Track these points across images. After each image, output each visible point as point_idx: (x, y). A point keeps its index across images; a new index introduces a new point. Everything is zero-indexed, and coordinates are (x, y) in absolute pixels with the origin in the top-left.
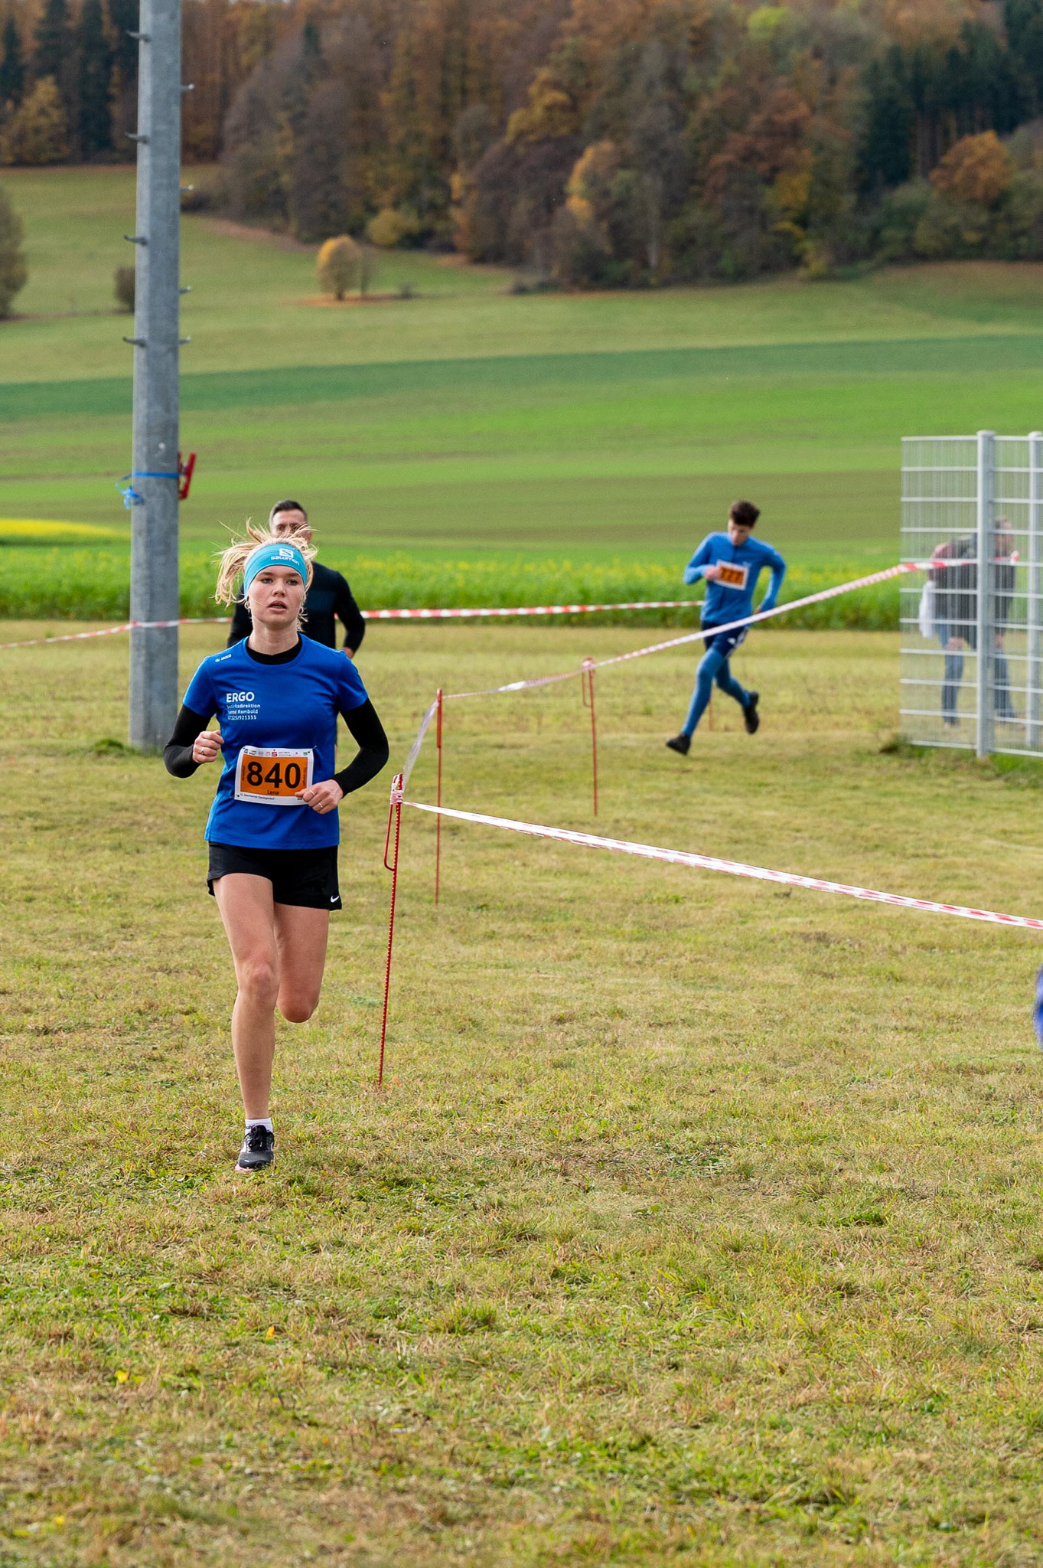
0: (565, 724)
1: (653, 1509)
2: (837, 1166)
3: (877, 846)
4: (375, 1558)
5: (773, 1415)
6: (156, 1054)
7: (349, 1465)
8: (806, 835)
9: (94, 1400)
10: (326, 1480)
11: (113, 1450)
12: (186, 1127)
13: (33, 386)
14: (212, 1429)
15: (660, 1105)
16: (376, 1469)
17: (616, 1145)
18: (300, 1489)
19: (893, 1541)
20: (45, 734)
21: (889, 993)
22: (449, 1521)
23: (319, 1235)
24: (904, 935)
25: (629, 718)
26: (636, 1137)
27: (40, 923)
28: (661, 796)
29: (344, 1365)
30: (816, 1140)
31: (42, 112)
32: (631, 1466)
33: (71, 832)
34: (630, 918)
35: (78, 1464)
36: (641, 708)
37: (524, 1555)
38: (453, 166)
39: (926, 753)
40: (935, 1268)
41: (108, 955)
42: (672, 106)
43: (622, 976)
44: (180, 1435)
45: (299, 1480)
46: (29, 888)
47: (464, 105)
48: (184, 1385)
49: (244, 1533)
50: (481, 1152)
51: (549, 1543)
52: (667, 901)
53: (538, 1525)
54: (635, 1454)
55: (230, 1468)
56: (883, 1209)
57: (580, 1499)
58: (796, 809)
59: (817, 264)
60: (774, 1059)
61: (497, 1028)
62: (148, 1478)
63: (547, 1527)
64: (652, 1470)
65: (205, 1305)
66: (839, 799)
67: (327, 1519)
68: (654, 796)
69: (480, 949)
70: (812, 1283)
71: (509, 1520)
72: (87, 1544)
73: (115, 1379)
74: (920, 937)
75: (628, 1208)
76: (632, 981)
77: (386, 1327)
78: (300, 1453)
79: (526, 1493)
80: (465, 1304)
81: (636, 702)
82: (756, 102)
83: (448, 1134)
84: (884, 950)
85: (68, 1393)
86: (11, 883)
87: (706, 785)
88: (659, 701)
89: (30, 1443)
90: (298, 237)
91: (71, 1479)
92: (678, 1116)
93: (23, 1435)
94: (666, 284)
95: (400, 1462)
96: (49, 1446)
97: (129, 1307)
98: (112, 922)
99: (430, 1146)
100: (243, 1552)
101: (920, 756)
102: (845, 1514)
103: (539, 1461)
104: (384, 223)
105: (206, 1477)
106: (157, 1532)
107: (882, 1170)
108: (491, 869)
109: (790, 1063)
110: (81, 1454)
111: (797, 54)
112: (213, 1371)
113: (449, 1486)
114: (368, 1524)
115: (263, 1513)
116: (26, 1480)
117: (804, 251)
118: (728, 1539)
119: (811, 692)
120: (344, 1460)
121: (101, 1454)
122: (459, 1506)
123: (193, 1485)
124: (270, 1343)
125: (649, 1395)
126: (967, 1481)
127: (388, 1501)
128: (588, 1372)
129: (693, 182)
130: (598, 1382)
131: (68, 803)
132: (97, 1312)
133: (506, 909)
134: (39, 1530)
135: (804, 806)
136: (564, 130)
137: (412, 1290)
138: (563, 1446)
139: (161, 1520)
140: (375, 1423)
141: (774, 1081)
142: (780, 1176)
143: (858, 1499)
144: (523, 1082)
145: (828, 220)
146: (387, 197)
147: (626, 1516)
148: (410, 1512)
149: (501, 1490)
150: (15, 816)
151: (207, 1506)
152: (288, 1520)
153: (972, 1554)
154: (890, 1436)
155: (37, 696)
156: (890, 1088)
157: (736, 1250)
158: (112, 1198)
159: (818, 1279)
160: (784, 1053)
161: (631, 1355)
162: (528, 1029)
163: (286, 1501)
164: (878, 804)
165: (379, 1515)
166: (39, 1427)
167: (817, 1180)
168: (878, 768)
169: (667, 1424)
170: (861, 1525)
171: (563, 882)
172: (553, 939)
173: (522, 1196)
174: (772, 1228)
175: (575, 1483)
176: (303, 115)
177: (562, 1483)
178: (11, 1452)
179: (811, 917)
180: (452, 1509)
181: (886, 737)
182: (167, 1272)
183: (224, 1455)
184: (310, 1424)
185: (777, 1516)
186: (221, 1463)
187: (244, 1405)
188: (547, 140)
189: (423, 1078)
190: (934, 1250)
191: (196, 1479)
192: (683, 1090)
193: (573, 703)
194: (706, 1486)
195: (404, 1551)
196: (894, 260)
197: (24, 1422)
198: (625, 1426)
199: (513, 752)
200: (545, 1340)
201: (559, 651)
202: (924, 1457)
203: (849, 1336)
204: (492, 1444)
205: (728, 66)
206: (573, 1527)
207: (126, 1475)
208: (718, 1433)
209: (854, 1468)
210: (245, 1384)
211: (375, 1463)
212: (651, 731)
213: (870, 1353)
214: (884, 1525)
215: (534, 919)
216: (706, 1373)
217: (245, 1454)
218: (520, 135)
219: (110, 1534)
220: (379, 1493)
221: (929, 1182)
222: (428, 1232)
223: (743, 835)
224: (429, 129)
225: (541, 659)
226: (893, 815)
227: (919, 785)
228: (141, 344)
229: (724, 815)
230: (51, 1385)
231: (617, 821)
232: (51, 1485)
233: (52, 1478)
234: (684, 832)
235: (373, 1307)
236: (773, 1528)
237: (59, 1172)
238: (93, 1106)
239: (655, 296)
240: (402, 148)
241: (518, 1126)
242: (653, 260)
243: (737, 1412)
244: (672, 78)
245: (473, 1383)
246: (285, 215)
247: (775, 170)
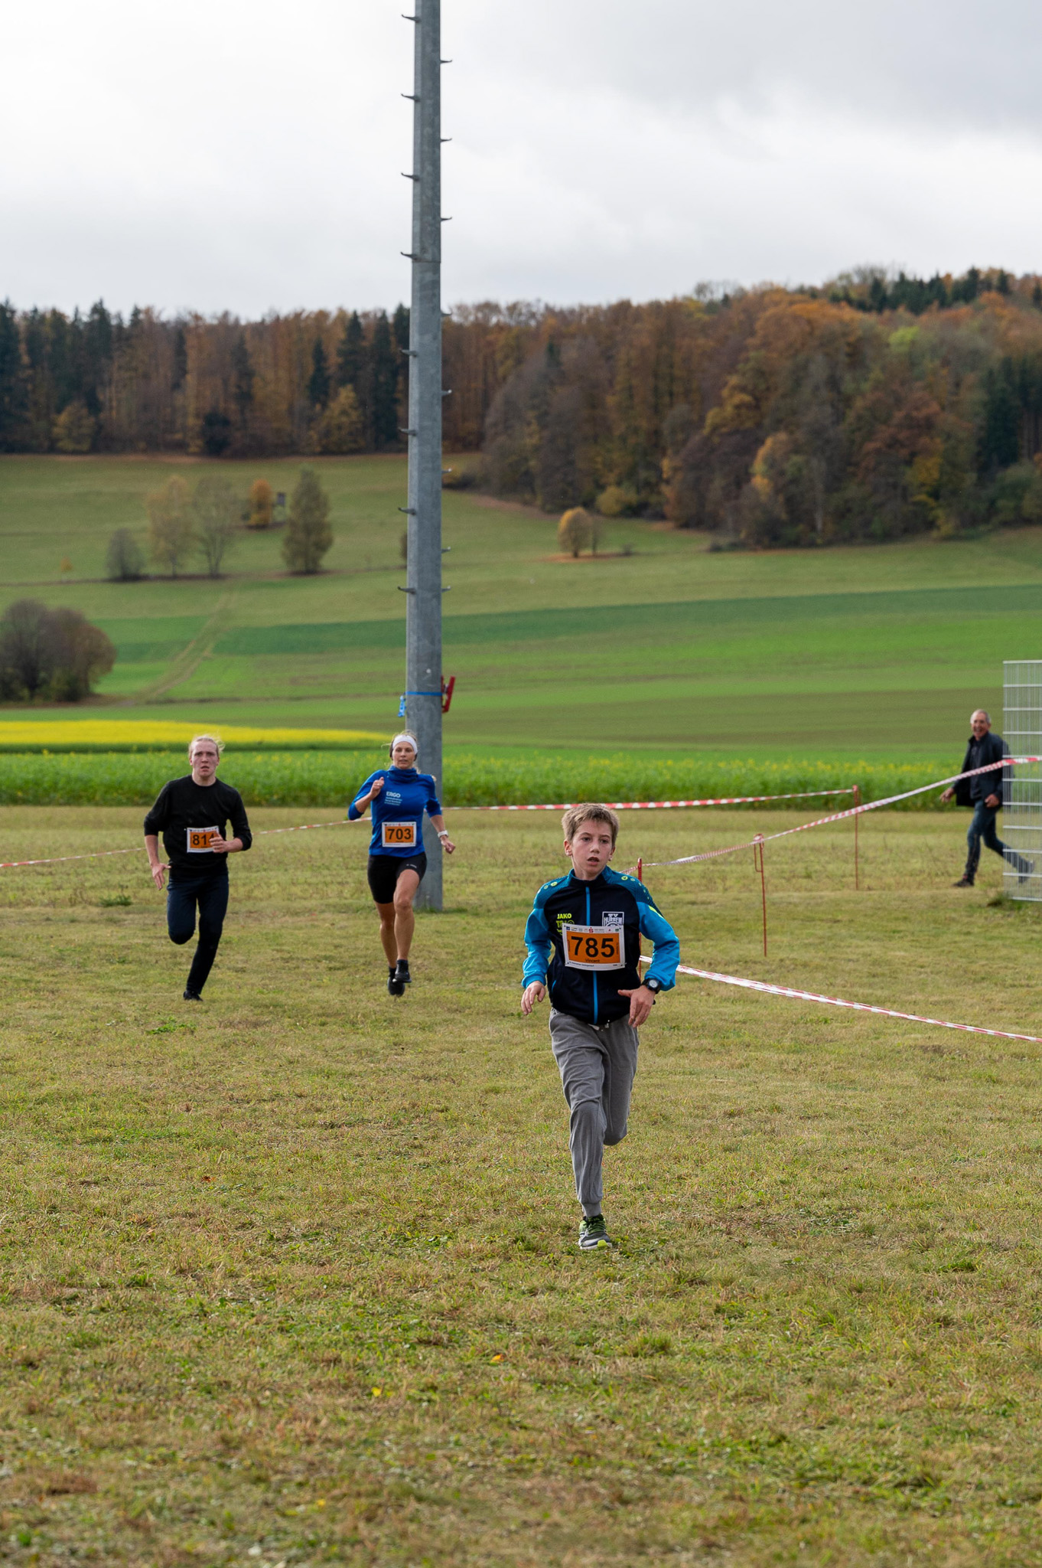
0: (744, 885)
1: (784, 1491)
2: (940, 1225)
3: (983, 979)
4: (566, 1530)
5: (881, 1418)
6: (416, 1143)
7: (549, 1458)
8: (928, 970)
9: (354, 1410)
10: (530, 1470)
11: (366, 1449)
12: (437, 1200)
13: (338, 625)
14: (444, 1432)
15: (805, 1177)
16: (570, 1462)
17: (769, 1211)
18: (510, 1478)
19: (969, 1515)
20: (340, 894)
21: (987, 1092)
22: (625, 1502)
23: (536, 1282)
24: (1001, 1047)
25: (794, 881)
26: (784, 1204)
27: (330, 1043)
28: (817, 941)
29: (551, 1382)
30: (924, 1206)
31: (344, 413)
32: (768, 1458)
33: (356, 972)
34: (789, 1035)
35: (338, 1460)
36: (804, 874)
37: (681, 1527)
38: (664, 454)
39: (1024, 906)
40: (1013, 1305)
41: (383, 1066)
42: (833, 406)
43: (781, 1080)
44: (419, 1437)
45: (509, 1471)
46: (323, 1015)
47: (671, 405)
48: (425, 1398)
49: (465, 1512)
50: (664, 1217)
51: (701, 1516)
52: (818, 1022)
53: (694, 1504)
54: (771, 1449)
55: (456, 1462)
56: (975, 1259)
57: (728, 1484)
58: (921, 950)
59: (947, 527)
60: (895, 1144)
61: (682, 1121)
62: (392, 1470)
63: (701, 1505)
64: (784, 1461)
65: (445, 1337)
66: (955, 942)
67: (530, 1501)
68: (811, 940)
69: (671, 1060)
70: (917, 1317)
71: (670, 1501)
72: (342, 1521)
73: (371, 1394)
74: (1013, 1049)
75: (777, 1260)
76: (788, 1084)
77: (585, 1352)
78: (512, 1450)
79: (686, 1479)
80: (647, 1335)
81: (800, 868)
82: (899, 402)
83: (640, 1202)
84: (985, 1059)
85: (334, 1404)
86: (309, 1011)
87: (852, 932)
88: (817, 867)
89: (302, 1443)
90: (543, 508)
91: (332, 1471)
92: (818, 1188)
93: (297, 1437)
94: (829, 544)
95: (589, 1456)
96: (317, 1446)
97: (386, 1338)
98: (386, 1041)
99: (625, 1213)
100: (462, 1526)
101: (1019, 908)
102: (933, 1494)
103: (697, 1455)
104: (610, 497)
105: (437, 1468)
106: (397, 1512)
107: (975, 1228)
108: (682, 999)
109: (906, 1147)
110: (342, 1452)
111: (929, 364)
112: (449, 1387)
113: (626, 1474)
114: (561, 1504)
115: (480, 1496)
116: (297, 1472)
117: (937, 518)
118: (840, 1515)
119: (935, 860)
120: (544, 1456)
121: (357, 1451)
122: (633, 1490)
123: (427, 1475)
124: (493, 1365)
125: (787, 1404)
126: (1029, 1469)
127: (578, 1486)
128: (739, 1386)
129: (850, 464)
130: (747, 1394)
131: (356, 949)
132: (359, 1342)
133: (693, 1029)
134: (306, 1510)
135: (929, 948)
136: (749, 424)
137: (606, 1324)
138: (716, 1443)
139: (400, 1502)
140: (571, 1426)
141: (894, 1160)
142: (896, 1234)
143: (944, 1483)
144: (699, 1162)
145: (954, 493)
146: (612, 477)
147: (762, 1497)
148: (595, 1495)
149: (666, 1477)
150: (314, 959)
151: (437, 1491)
152: (499, 1502)
153: (1031, 1525)
154: (971, 1433)
155: (334, 866)
156: (982, 1166)
157: (859, 1291)
158: (377, 1255)
159: (922, 1314)
160: (903, 1139)
161: (774, 1373)
162: (706, 1121)
163: (499, 1486)
164: (985, 946)
165: (569, 1498)
166: (309, 1431)
167: (924, 1236)
168: (986, 918)
169: (799, 1425)
170: (946, 1503)
171: (738, 1008)
172: (728, 1052)
173: (694, 1250)
174: (887, 1274)
175: (724, 1471)
176: (546, 413)
177: (715, 1472)
178: (286, 1451)
179: (930, 1034)
180: (627, 1492)
181: (992, 894)
182: (417, 1312)
183: (453, 1452)
184: (521, 1427)
185: (883, 1497)
186: (449, 1458)
187: (470, 1413)
188: (737, 431)
189: (622, 1160)
190: (1013, 1290)
191: (429, 1470)
192: (825, 1168)
193: (750, 869)
194: (826, 1473)
195: (588, 1525)
196: (1006, 524)
197: (297, 1427)
198: (766, 1428)
199: (703, 907)
200: (709, 1363)
201: (742, 829)
202: (997, 1450)
203: (944, 1357)
204: (662, 1442)
205: (876, 374)
206: (720, 1506)
207: (374, 1467)
208: (839, 1432)
209: (942, 1458)
210: (472, 1398)
211: (569, 1457)
212: (811, 890)
213: (961, 1370)
214: (964, 1503)
215: (714, 1037)
216: (831, 1385)
217: (469, 1451)
218: (715, 428)
219: (361, 1513)
220: (571, 1480)
221: (1010, 1238)
222: (621, 1279)
223: (879, 970)
224: (644, 424)
225: (729, 836)
226: (997, 955)
227: (1018, 931)
228: (412, 592)
229: (865, 955)
230: (322, 1398)
231: (782, 960)
232: (316, 1476)
233: (318, 1470)
234: (834, 969)
235: (575, 1337)
236: (877, 1505)
237: (336, 1235)
238: (365, 1183)
239: (820, 553)
240: (623, 439)
241: (694, 1196)
242: (819, 526)
243: (854, 1416)
244: (833, 383)
245: (650, 1397)
246: (533, 492)
247: (913, 455)
